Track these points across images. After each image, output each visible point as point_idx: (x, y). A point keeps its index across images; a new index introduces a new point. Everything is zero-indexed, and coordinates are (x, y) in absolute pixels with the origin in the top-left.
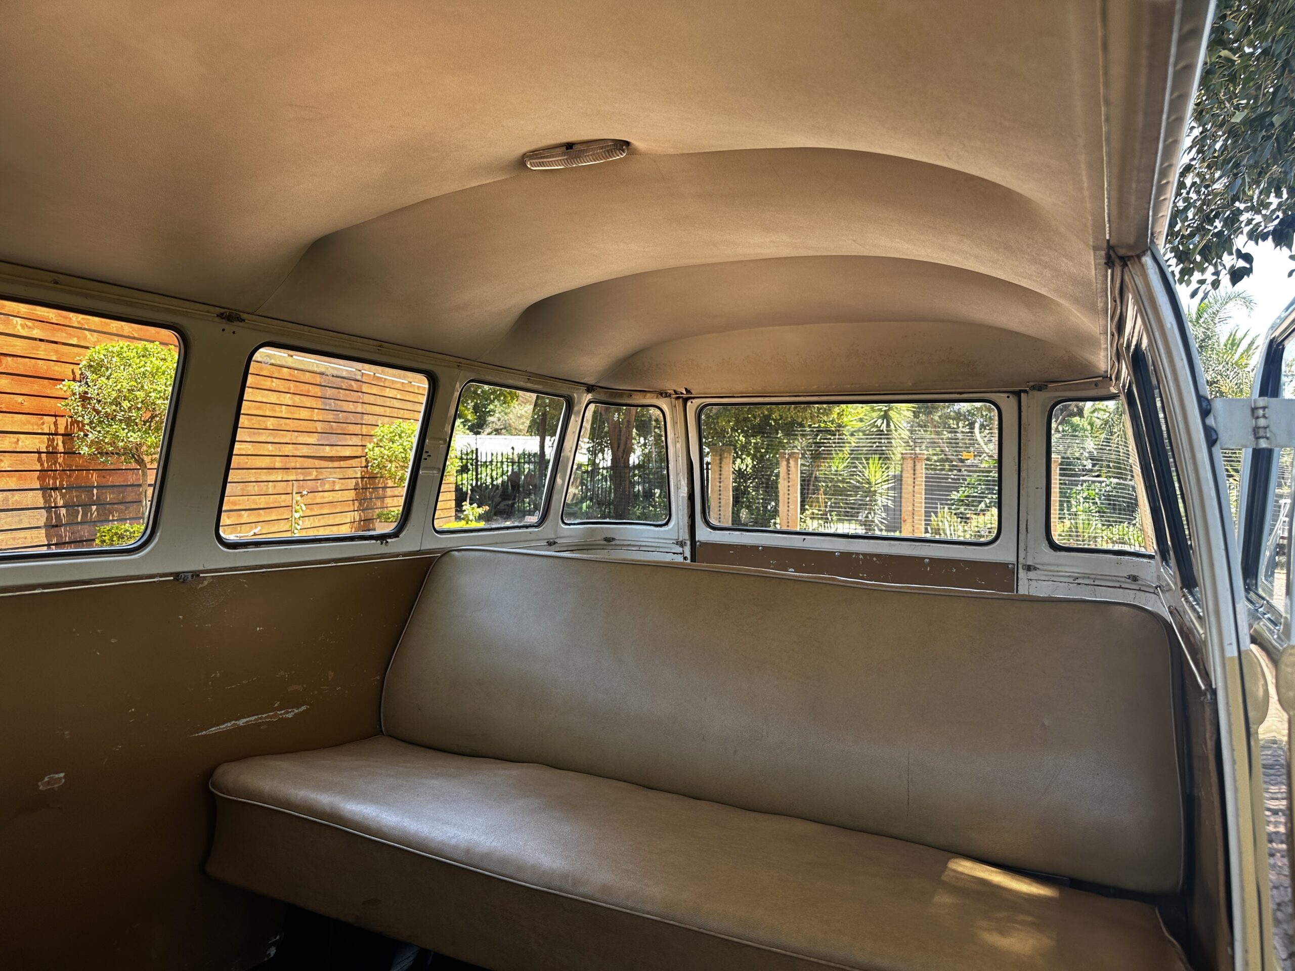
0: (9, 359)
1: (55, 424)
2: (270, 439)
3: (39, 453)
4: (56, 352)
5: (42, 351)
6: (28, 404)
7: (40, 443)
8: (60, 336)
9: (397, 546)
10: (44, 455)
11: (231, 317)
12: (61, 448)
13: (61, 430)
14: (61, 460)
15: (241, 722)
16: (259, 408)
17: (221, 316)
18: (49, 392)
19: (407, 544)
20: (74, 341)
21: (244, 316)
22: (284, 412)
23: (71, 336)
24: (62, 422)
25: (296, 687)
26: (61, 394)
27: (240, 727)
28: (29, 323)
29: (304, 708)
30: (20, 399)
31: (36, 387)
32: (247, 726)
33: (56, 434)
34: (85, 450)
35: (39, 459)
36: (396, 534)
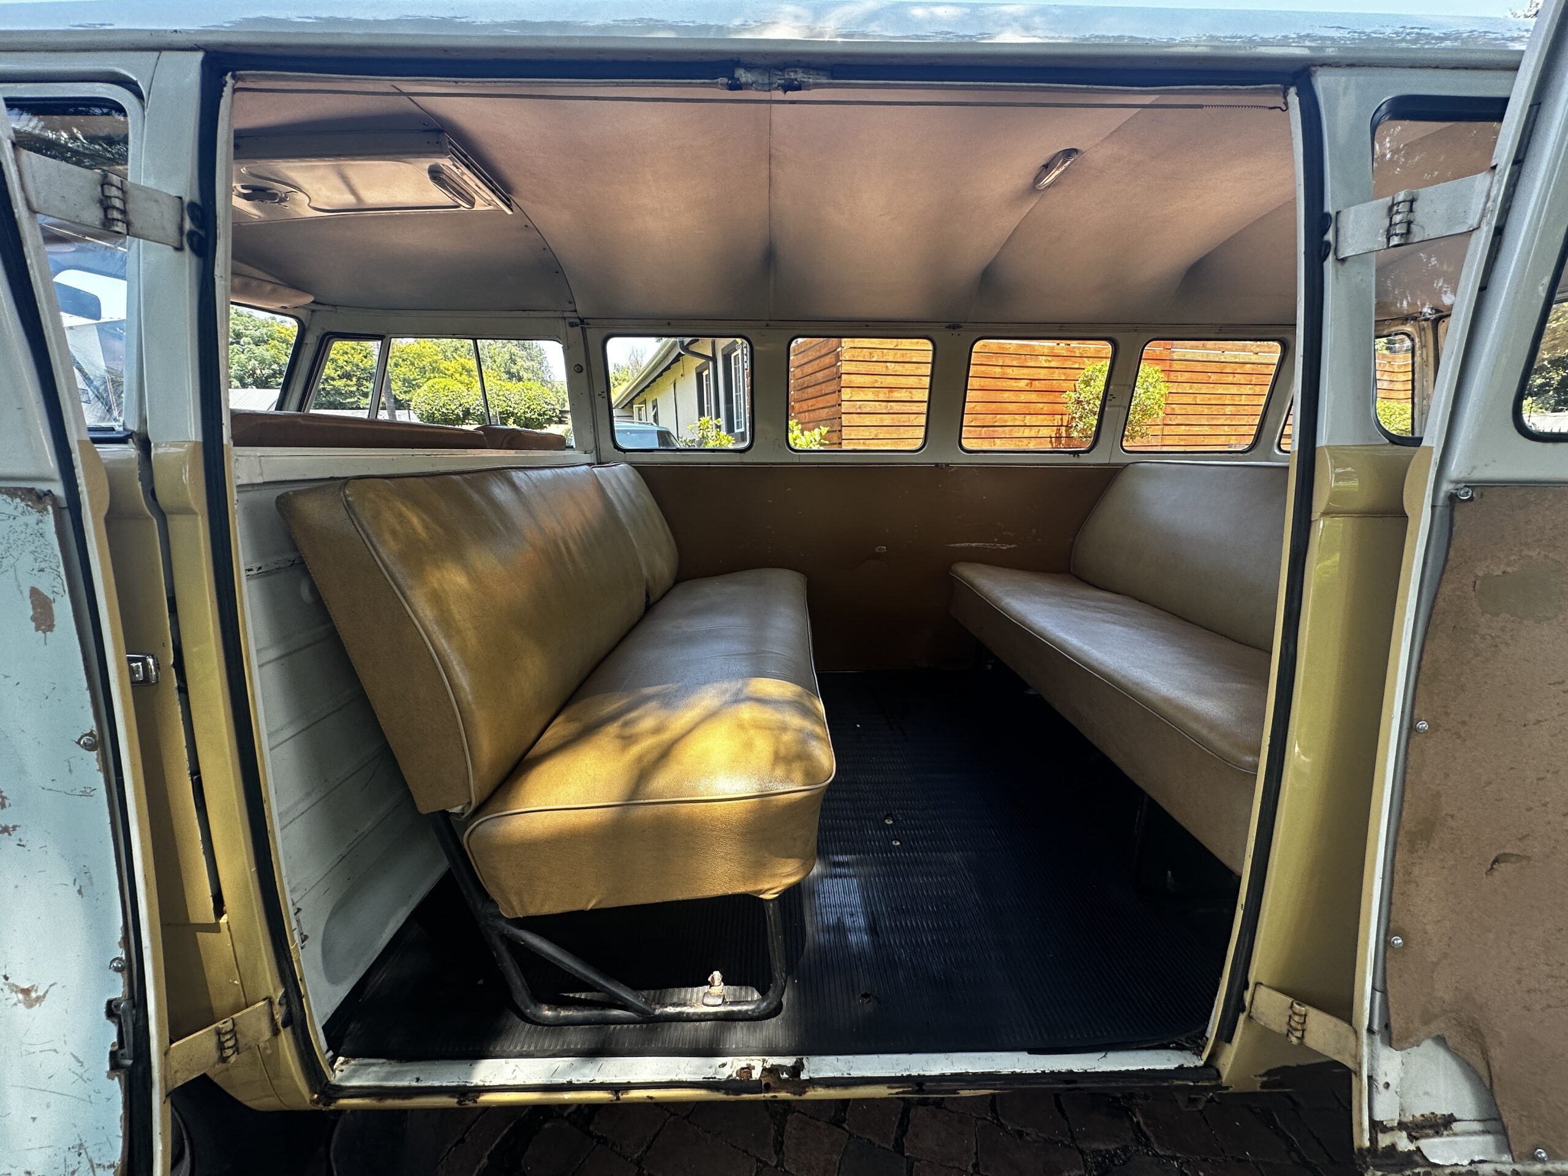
0: (1037, 382)
1: (1062, 419)
2: (1228, 422)
3: (1051, 437)
4: (1065, 374)
5: (1057, 374)
6: (1046, 408)
7: (1052, 432)
8: (1068, 364)
9: (1084, 459)
10: (1053, 439)
11: (954, 327)
12: (1064, 435)
13: (1065, 423)
14: (1063, 442)
15: (974, 545)
16: (1220, 399)
17: (949, 327)
18: (1059, 400)
19: (1098, 458)
20: (1077, 366)
21: (961, 324)
22: (1244, 400)
23: (1075, 363)
24: (1066, 418)
25: (1009, 533)
26: (1064, 400)
27: (972, 547)
28: (1050, 358)
29: (1013, 546)
30: (1041, 405)
31: (1051, 397)
32: (977, 548)
33: (1062, 426)
34: (1075, 434)
35: (1051, 442)
36: (1087, 452)
